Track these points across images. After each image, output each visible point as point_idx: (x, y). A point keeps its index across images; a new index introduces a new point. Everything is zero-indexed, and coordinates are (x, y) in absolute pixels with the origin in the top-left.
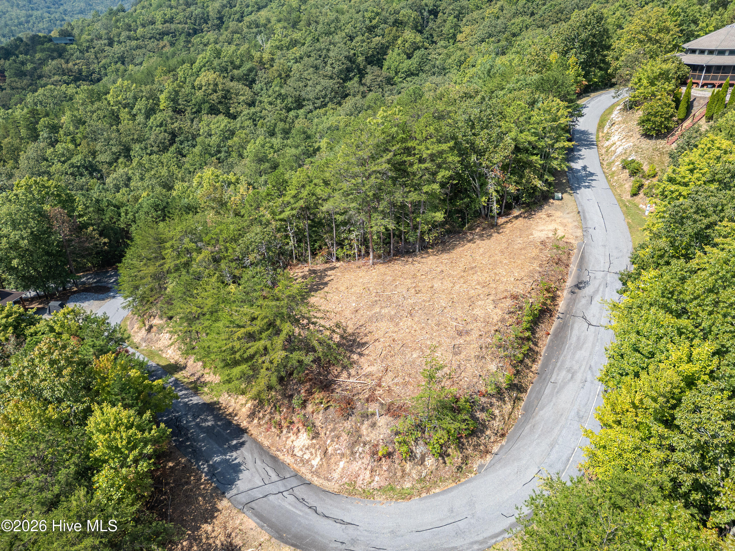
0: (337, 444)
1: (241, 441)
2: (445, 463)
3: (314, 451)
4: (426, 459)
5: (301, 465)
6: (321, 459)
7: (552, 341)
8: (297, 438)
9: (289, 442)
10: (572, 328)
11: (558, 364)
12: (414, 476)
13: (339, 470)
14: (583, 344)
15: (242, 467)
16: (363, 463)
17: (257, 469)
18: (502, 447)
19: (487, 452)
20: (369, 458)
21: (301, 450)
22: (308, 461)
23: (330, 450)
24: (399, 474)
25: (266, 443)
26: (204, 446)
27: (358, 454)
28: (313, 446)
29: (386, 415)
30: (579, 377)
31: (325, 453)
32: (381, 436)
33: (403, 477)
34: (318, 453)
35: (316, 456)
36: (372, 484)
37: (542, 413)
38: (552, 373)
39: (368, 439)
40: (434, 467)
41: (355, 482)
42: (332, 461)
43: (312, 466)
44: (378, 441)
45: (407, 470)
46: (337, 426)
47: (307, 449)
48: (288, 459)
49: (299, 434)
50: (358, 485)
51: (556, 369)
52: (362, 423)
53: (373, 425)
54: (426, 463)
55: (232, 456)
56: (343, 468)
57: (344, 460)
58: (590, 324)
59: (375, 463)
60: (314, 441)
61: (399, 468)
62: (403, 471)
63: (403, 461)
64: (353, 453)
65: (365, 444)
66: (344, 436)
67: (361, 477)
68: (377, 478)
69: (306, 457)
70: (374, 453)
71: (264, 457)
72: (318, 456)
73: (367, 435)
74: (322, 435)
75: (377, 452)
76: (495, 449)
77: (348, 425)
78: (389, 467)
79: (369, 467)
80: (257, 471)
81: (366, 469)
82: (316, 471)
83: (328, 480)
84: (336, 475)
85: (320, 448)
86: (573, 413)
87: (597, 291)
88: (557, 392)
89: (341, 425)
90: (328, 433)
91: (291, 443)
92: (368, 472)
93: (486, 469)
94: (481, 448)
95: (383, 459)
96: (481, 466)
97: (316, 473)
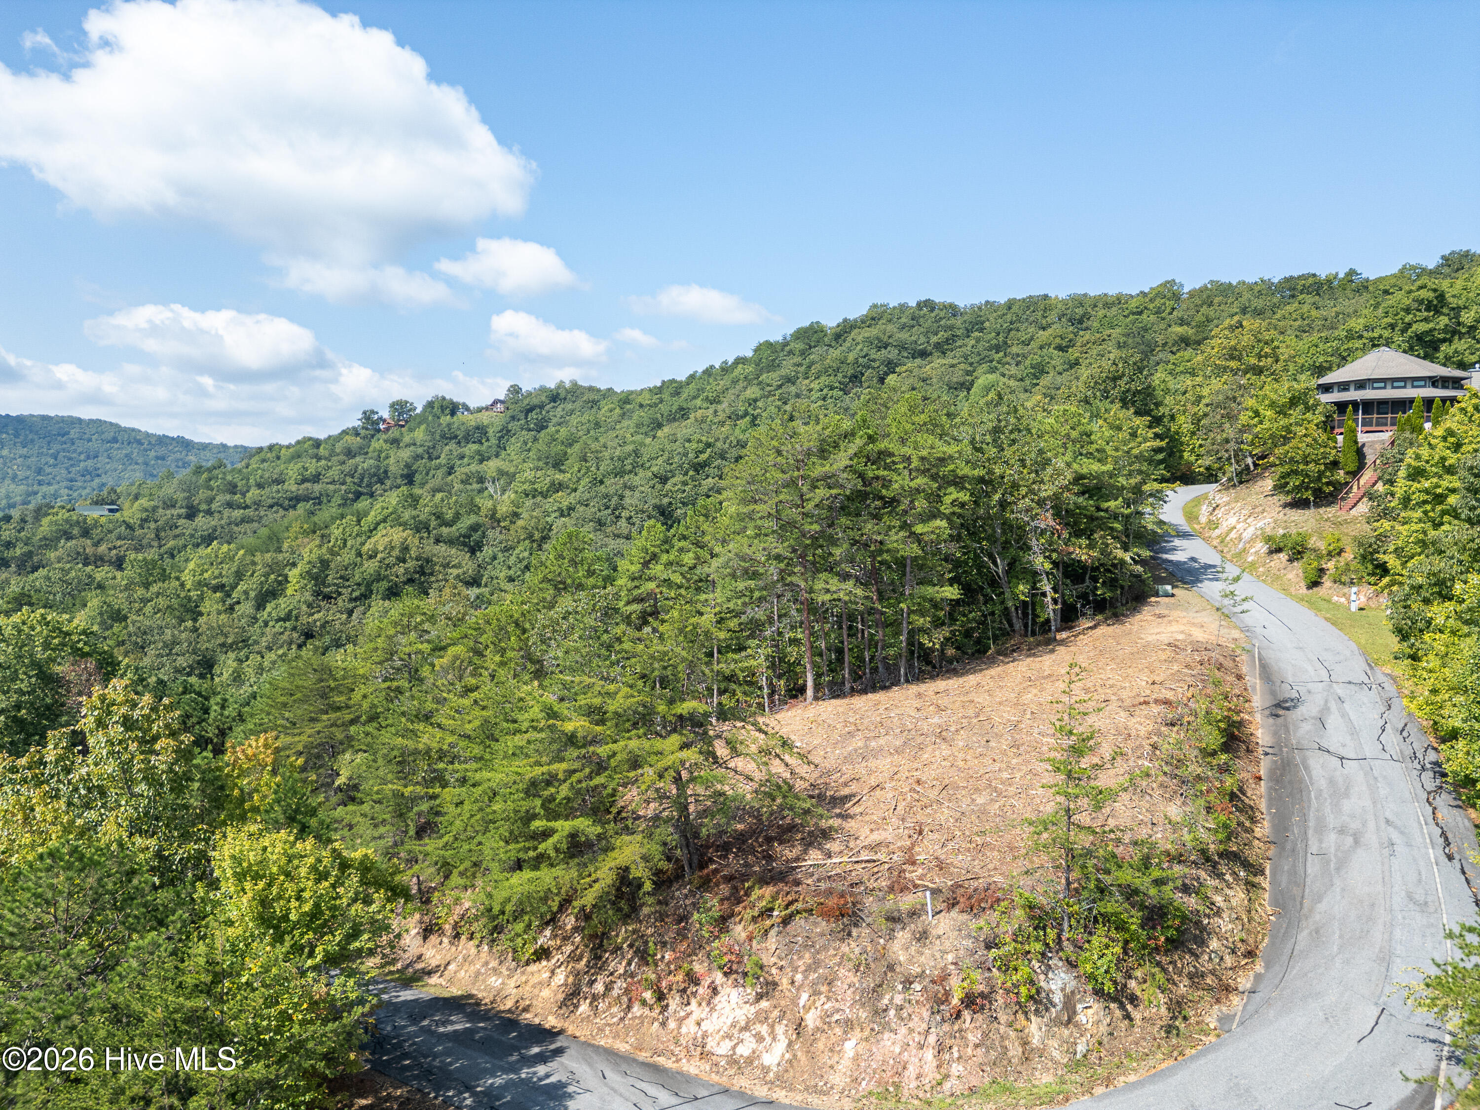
0: (829, 999)
1: (553, 1047)
2: (1128, 1017)
3: (764, 1029)
4: (1079, 1007)
5: (732, 1072)
6: (790, 1044)
7: (1270, 789)
8: (712, 1010)
9: (689, 1028)
10: (1306, 768)
11: (1311, 824)
12: (1056, 1054)
13: (845, 1064)
14: (1347, 788)
15: (570, 1089)
16: (911, 1031)
17: (612, 1089)
18: (1258, 977)
19: (1228, 989)
20: (926, 1014)
21: (729, 1036)
22: (750, 1061)
23: (811, 1020)
24: (1015, 1051)
25: (622, 1047)
26: (451, 1064)
27: (892, 1013)
28: (762, 1017)
29: (949, 910)
30: (1371, 837)
31: (799, 1027)
32: (950, 958)
33: (1026, 1059)
34: (780, 1029)
35: (774, 1039)
36: (947, 1086)
37: (1321, 907)
38: (1305, 839)
39: (916, 970)
40: (1103, 1029)
41: (897, 1086)
42: (820, 1045)
43: (766, 1070)
44: (944, 969)
45: (1035, 1041)
46: (821, 956)
47: (746, 1028)
48: (692, 1067)
49: (717, 999)
50: (906, 1092)
51: (1310, 832)
52: (892, 938)
53: (923, 937)
54: (1081, 1018)
55: (535, 1073)
56: (856, 1058)
57: (857, 1034)
58: (1342, 758)
59: (946, 1027)
60: (764, 1004)
61: (1013, 1034)
62: (1025, 1043)
63: (1020, 1016)
64: (879, 1013)
65: (908, 982)
66: (847, 976)
67: (912, 1071)
68: (956, 1069)
69: (744, 1050)
70: (940, 1000)
71: (624, 1067)
72: (781, 1037)
73: (910, 961)
74: (785, 982)
75: (948, 994)
76: (1244, 982)
77: (851, 948)
78: (985, 1035)
79: (932, 1039)
80: (615, 1091)
81: (921, 1047)
82: (778, 1077)
83: (823, 1093)
84: (838, 1079)
85: (781, 1018)
86: (1398, 899)
87: (1326, 709)
88: (1338, 869)
89: (832, 952)
90: (799, 977)
91: (693, 1029)
92: (929, 1055)
93: (1241, 1023)
94: (1209, 981)
95: (967, 1015)
96: (1225, 1019)
97: (781, 1080)
